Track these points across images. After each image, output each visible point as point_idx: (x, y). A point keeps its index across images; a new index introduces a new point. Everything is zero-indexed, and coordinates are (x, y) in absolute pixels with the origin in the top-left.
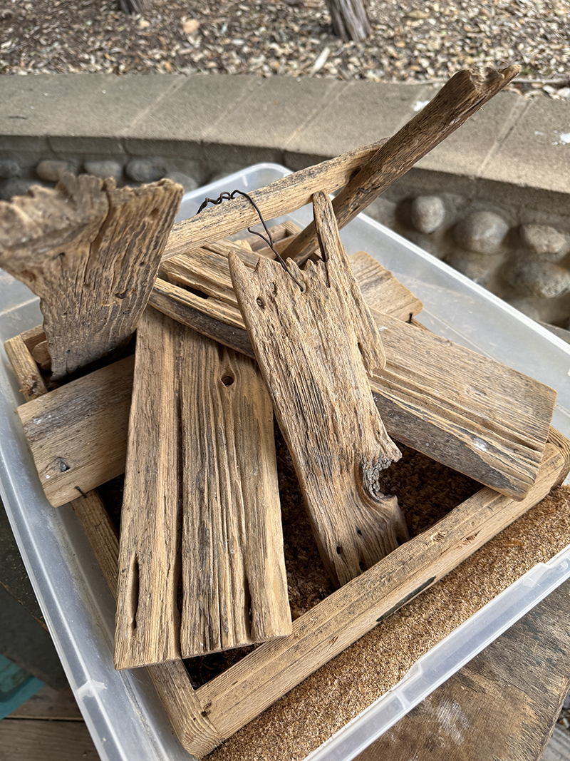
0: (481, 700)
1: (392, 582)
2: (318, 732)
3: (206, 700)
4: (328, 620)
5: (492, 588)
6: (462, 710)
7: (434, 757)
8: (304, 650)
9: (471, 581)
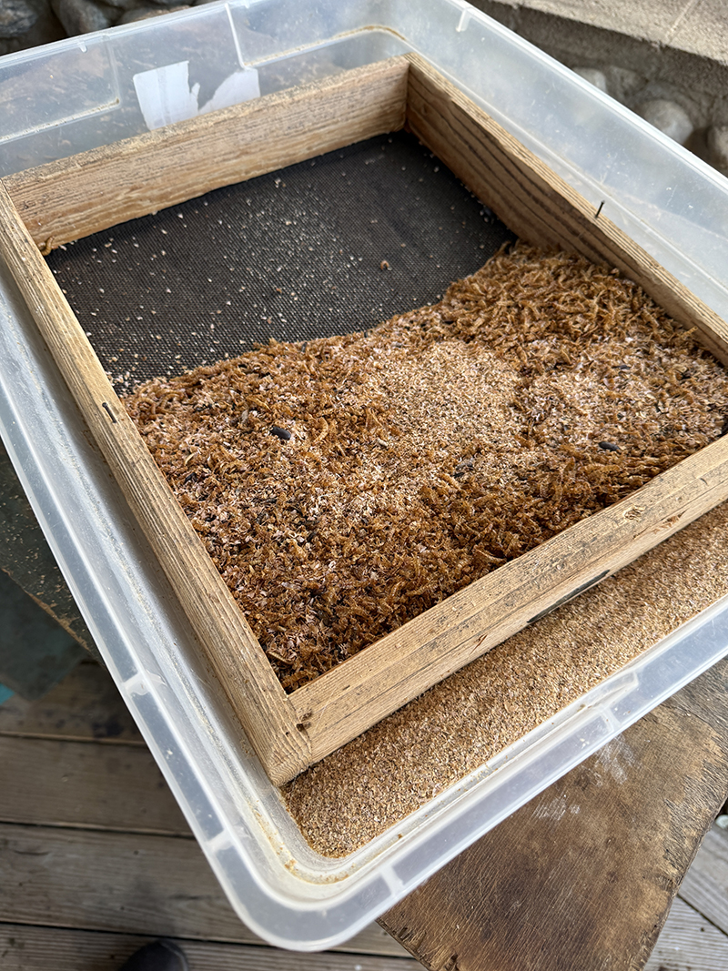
0: (652, 731)
1: (566, 568)
2: (447, 759)
3: (305, 709)
4: (477, 612)
5: (686, 589)
6: (626, 742)
7: (587, 797)
8: (442, 648)
9: (657, 579)
